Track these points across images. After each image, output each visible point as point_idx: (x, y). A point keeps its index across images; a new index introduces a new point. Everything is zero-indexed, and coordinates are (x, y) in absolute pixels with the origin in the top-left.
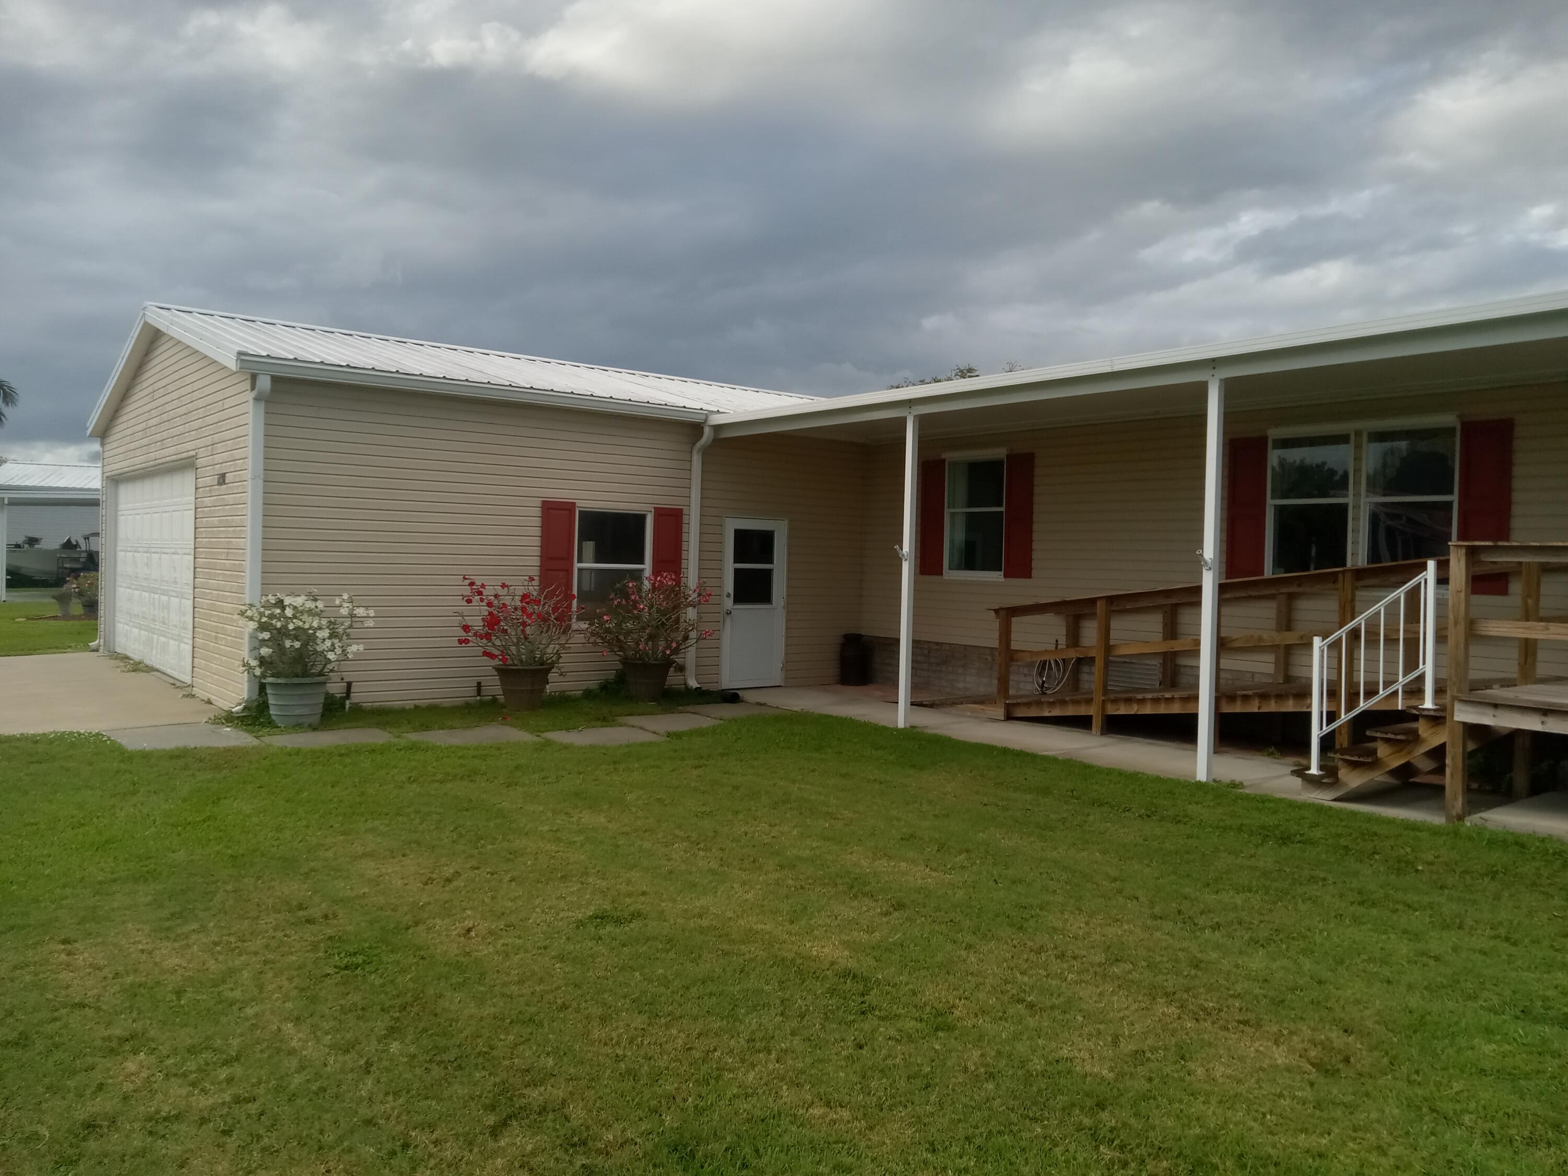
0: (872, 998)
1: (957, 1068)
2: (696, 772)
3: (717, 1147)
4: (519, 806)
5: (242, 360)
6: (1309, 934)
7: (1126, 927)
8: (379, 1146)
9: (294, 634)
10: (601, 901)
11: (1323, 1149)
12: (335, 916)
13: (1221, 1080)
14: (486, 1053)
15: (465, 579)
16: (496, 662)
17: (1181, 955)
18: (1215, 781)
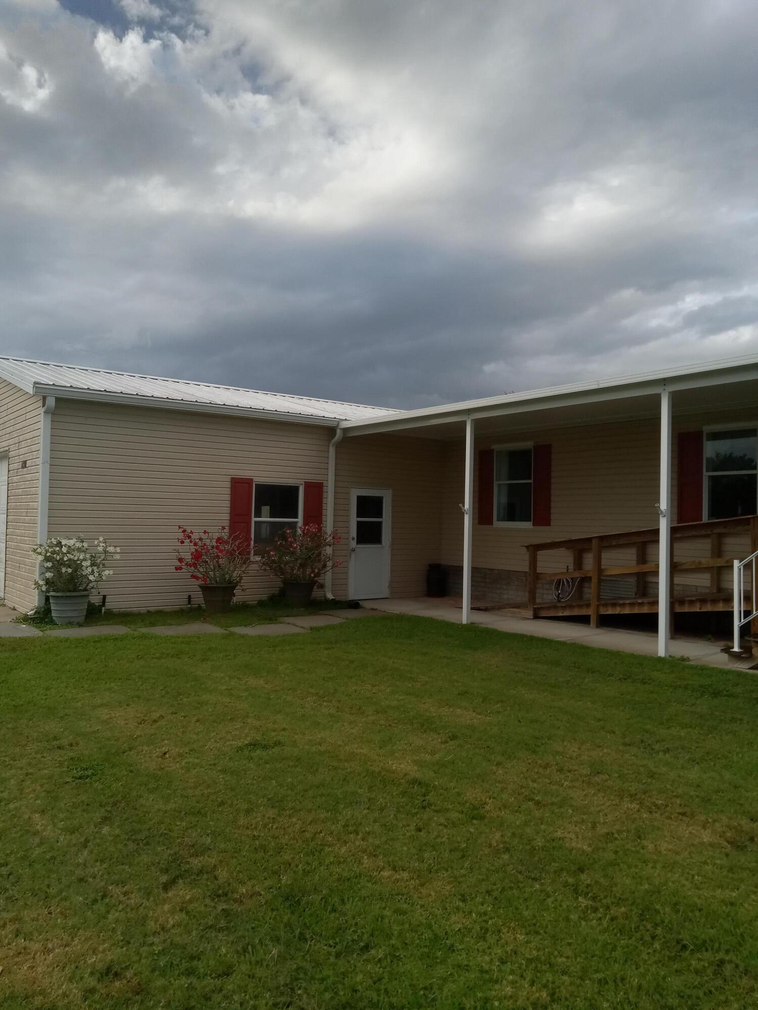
0: (430, 798)
1: (484, 844)
2: (326, 652)
3: (316, 898)
4: (208, 673)
5: (36, 387)
6: (730, 755)
7: (605, 751)
8: (86, 896)
9: (68, 564)
10: (255, 735)
11: (733, 900)
12: (77, 744)
13: (665, 852)
14: (166, 834)
15: (180, 528)
16: (200, 582)
17: (642, 769)
18: (670, 656)
